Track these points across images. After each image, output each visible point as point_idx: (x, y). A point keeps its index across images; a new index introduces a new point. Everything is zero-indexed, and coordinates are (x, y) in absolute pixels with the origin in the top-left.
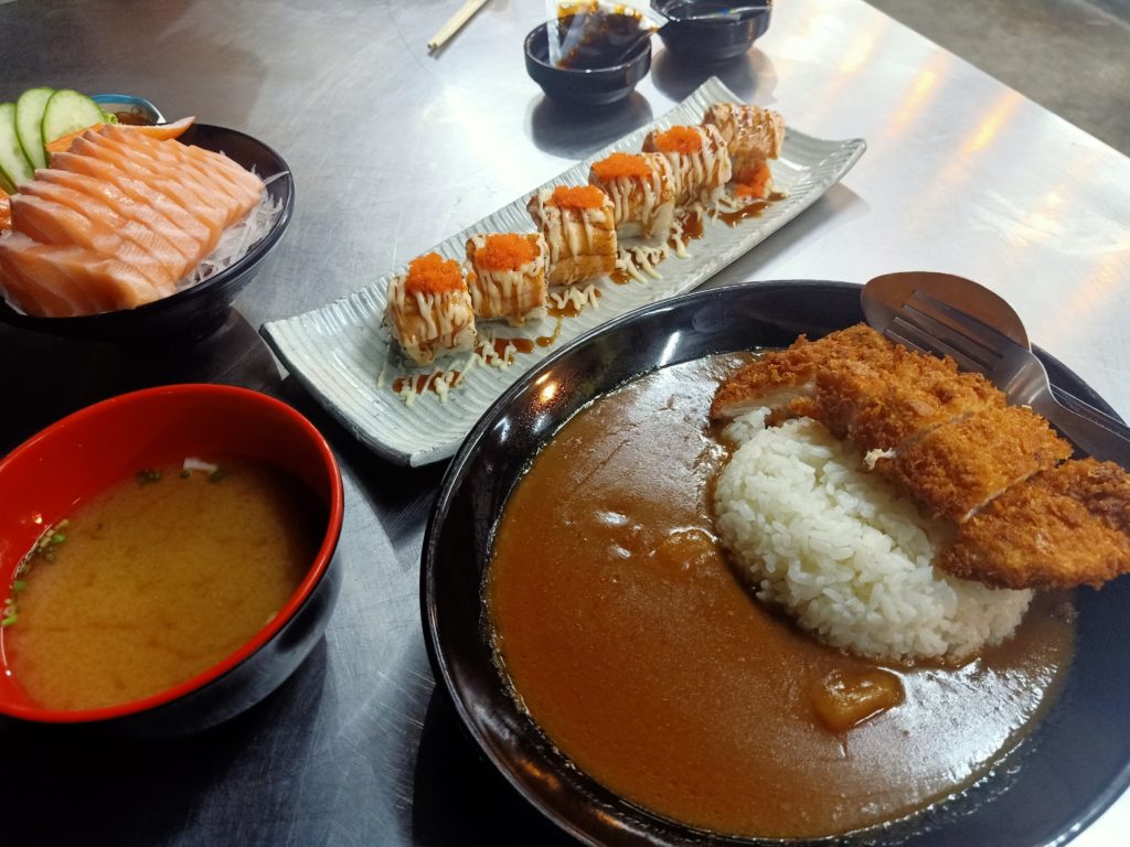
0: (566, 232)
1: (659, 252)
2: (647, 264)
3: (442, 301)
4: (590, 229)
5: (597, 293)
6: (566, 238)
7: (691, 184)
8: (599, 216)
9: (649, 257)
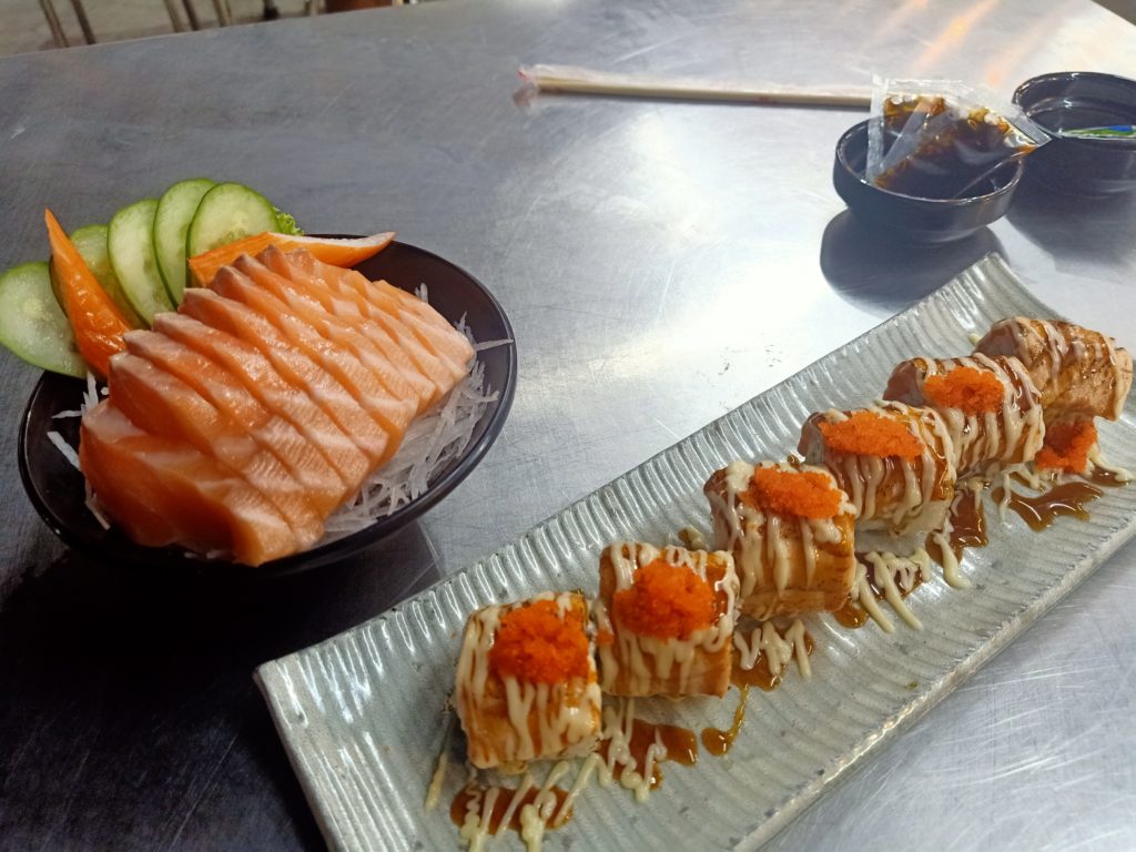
0: (770, 555)
1: (914, 569)
2: (894, 592)
3: (550, 700)
4: (813, 554)
5: (808, 640)
6: (769, 563)
7: (976, 459)
8: (831, 531)
9: (898, 578)
